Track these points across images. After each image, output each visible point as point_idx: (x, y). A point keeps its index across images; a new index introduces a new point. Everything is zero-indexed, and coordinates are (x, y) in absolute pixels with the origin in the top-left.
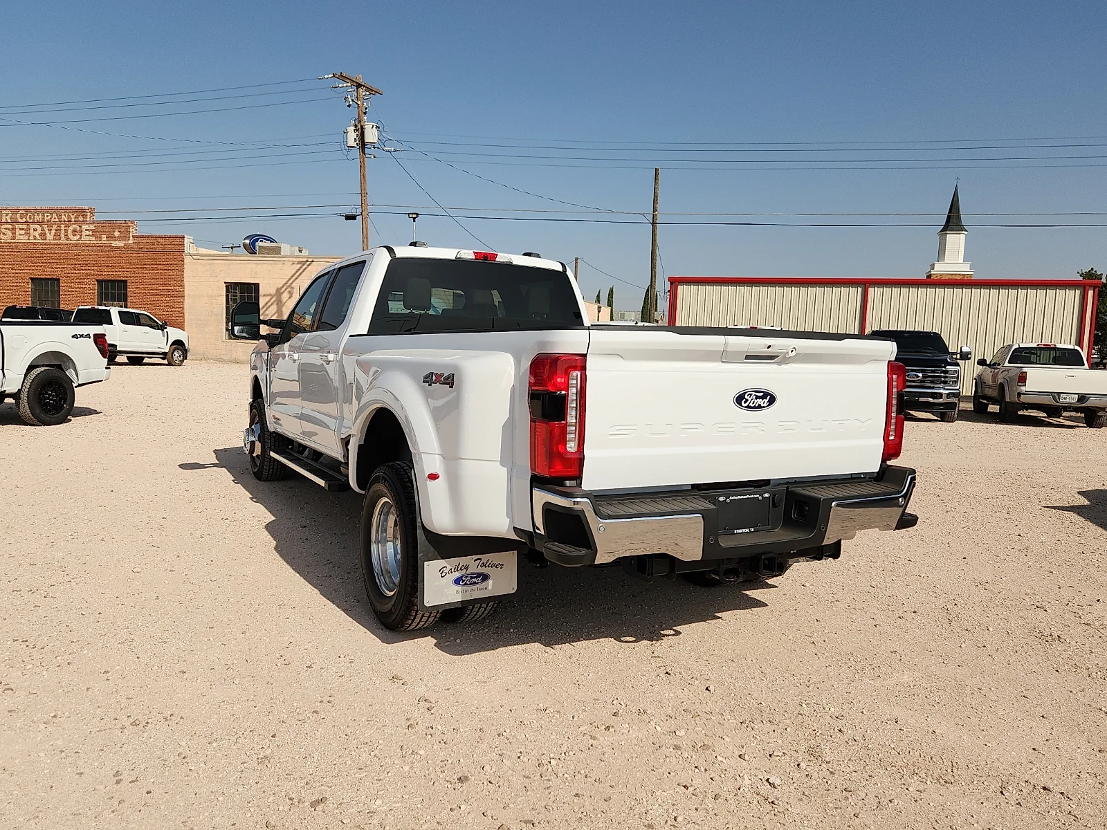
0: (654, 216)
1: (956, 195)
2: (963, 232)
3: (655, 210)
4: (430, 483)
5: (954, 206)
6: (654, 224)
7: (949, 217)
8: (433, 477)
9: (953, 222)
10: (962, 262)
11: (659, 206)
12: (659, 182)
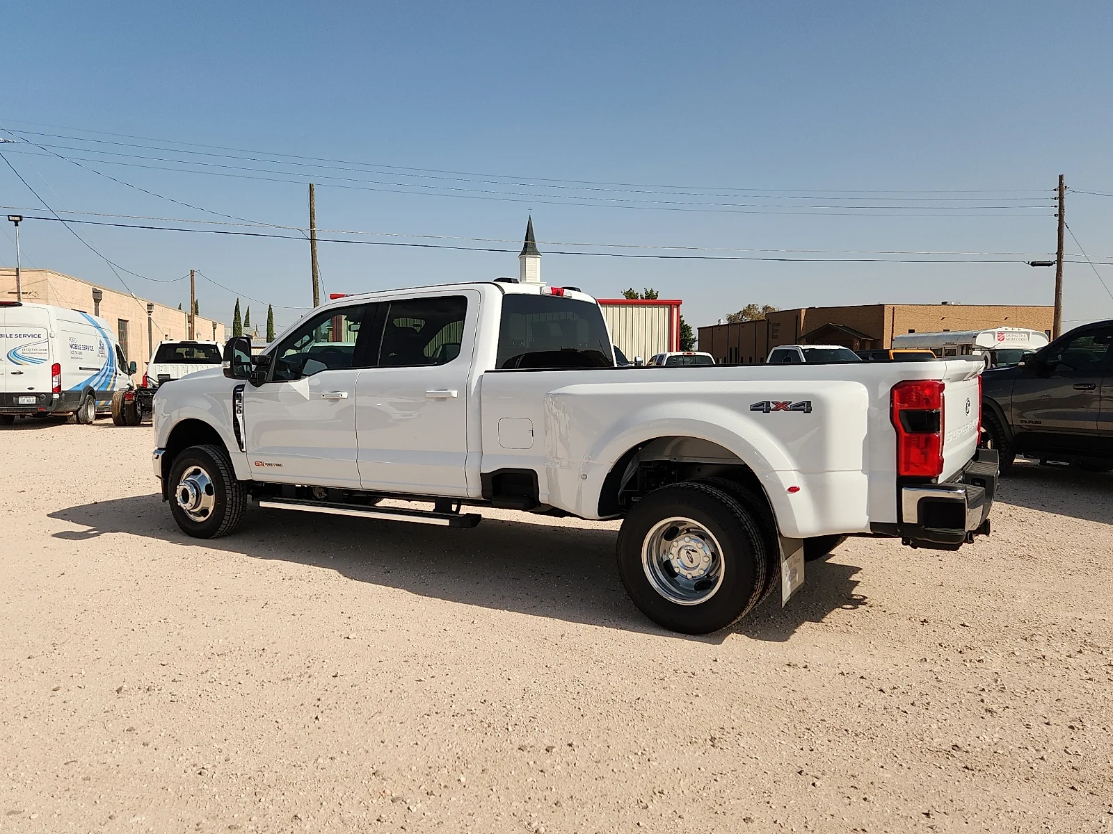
0: (312, 233)
1: (530, 223)
2: (539, 256)
3: (312, 226)
4: (791, 496)
5: (529, 235)
6: (312, 240)
7: (526, 244)
8: (793, 490)
9: (529, 248)
10: (539, 282)
11: (316, 222)
12: (315, 198)
